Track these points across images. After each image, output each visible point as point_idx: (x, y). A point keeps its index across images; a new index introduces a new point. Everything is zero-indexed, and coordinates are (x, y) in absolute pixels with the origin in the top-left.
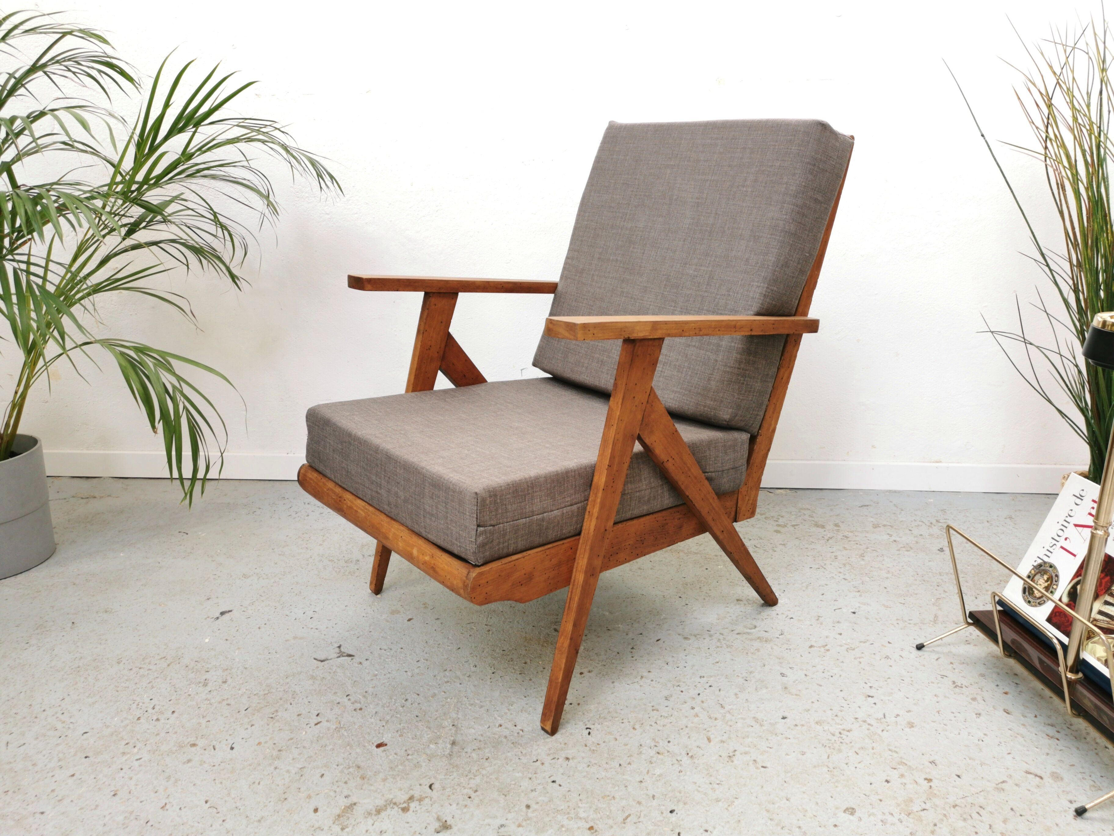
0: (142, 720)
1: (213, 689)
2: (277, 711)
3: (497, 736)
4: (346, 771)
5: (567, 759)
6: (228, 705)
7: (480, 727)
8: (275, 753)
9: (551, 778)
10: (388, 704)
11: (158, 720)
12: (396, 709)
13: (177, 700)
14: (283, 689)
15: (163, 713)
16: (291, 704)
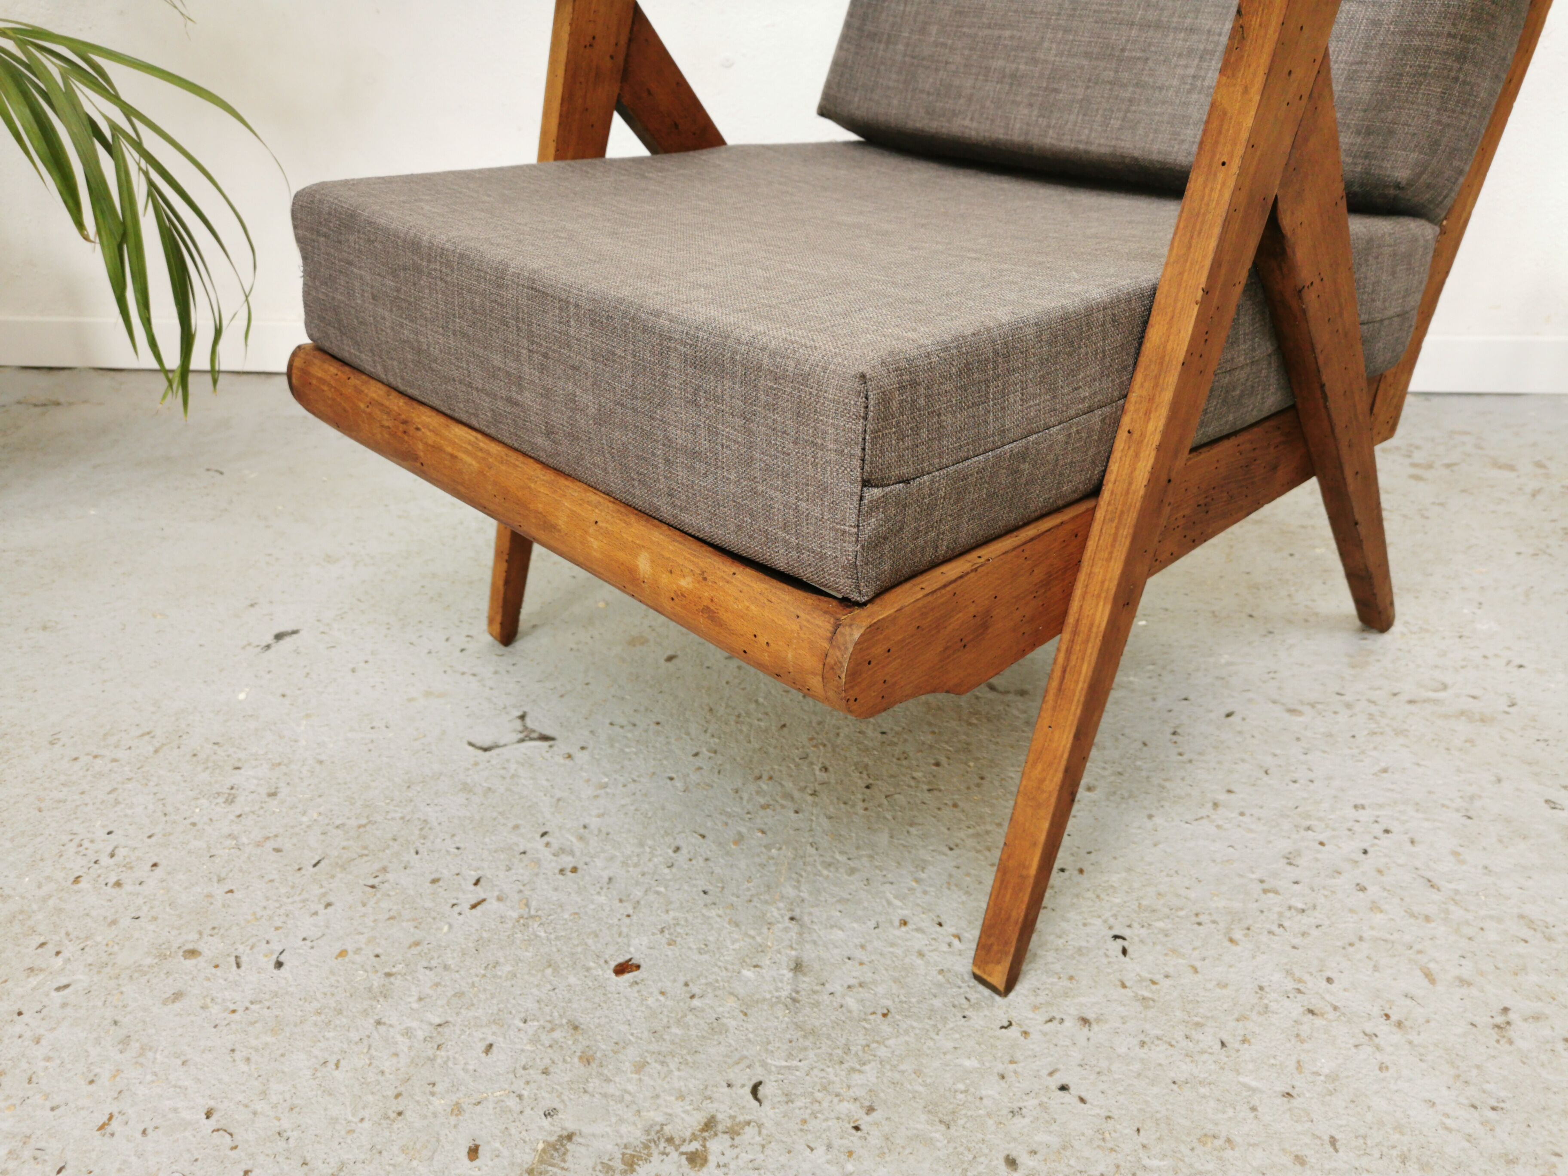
0: (83, 885)
1: (247, 809)
2: (385, 869)
3: (899, 952)
4: (546, 1039)
5: (1085, 1021)
6: (277, 850)
7: (855, 925)
8: (377, 981)
9: (1057, 1076)
10: (635, 859)
11: (118, 884)
12: (654, 873)
13: (164, 835)
14: (399, 815)
15: (131, 868)
16: (417, 853)
